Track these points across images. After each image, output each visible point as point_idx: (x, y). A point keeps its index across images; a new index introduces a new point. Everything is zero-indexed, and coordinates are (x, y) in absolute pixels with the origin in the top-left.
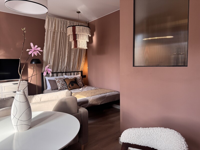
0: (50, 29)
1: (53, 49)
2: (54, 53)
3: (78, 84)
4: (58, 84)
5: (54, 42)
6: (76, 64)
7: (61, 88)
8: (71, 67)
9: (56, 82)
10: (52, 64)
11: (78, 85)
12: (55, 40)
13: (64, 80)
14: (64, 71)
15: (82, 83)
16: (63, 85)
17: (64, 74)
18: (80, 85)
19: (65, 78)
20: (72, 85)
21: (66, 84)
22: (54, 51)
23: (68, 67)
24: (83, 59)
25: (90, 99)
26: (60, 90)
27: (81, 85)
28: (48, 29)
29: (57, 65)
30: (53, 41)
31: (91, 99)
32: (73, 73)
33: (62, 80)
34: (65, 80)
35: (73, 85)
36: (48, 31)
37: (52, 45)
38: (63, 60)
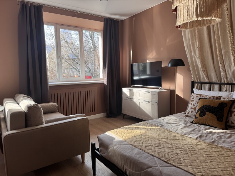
20: (202, 115)
29: (212, 67)
38: (225, 56)
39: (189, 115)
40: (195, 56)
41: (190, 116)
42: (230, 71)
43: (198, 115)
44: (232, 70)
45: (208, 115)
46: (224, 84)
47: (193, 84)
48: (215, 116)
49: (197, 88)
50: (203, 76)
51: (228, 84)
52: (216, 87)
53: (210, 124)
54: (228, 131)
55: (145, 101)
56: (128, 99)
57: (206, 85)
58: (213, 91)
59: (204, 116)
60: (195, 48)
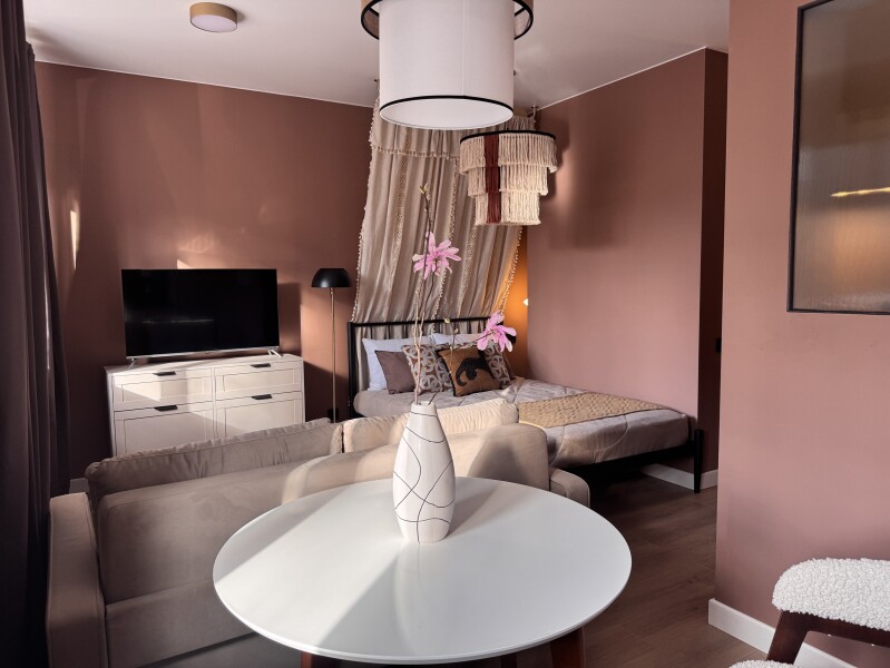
0: (388, 146)
1: (397, 229)
2: (399, 243)
3: (493, 370)
4: (415, 369)
5: (404, 200)
6: (480, 285)
7: (426, 385)
8: (460, 299)
9: (407, 362)
10: (390, 289)
11: (492, 375)
12: (406, 191)
13: (437, 351)
14: (433, 318)
15: (504, 369)
16: (434, 373)
17: (431, 327)
18: (498, 376)
19: (439, 348)
20: (471, 376)
21: (444, 371)
22: (400, 234)
23: (449, 301)
24: (509, 266)
25: (562, 435)
26: (423, 392)
27: (504, 376)
28: (382, 148)
29: (406, 291)
30: (399, 195)
31: (566, 437)
32: (464, 325)
33: (430, 355)
34: (441, 353)
35: (475, 375)
36: (380, 156)
37: (393, 213)
40: (386, 267)
50: (382, 309)
60: (390, 249)
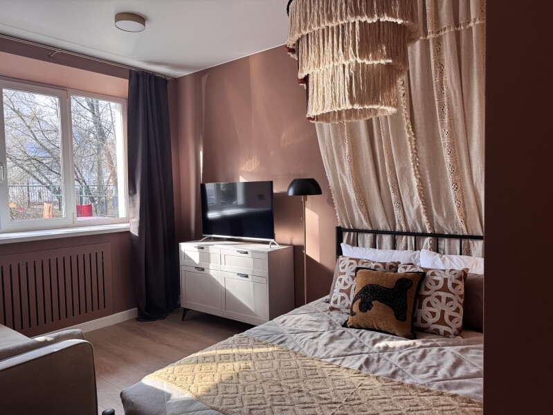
3: (425, 310)
13: (357, 270)
14: (427, 231)
16: (348, 291)
17: (427, 241)
20: (365, 306)
29: (377, 199)
35: (369, 307)
38: (402, 178)
39: (336, 306)
40: (343, 176)
41: (338, 309)
42: (411, 208)
43: (356, 308)
44: (416, 207)
45: (377, 307)
46: (401, 233)
47: (340, 232)
48: (391, 310)
49: (348, 243)
50: (359, 216)
51: (408, 234)
52: (387, 239)
53: (383, 328)
54: (418, 343)
55: (238, 274)
56: (196, 270)
57: (366, 235)
58: (380, 248)
59: (370, 309)
60: (342, 157)
